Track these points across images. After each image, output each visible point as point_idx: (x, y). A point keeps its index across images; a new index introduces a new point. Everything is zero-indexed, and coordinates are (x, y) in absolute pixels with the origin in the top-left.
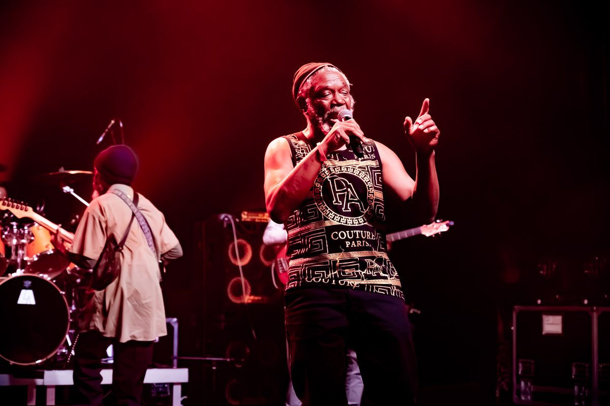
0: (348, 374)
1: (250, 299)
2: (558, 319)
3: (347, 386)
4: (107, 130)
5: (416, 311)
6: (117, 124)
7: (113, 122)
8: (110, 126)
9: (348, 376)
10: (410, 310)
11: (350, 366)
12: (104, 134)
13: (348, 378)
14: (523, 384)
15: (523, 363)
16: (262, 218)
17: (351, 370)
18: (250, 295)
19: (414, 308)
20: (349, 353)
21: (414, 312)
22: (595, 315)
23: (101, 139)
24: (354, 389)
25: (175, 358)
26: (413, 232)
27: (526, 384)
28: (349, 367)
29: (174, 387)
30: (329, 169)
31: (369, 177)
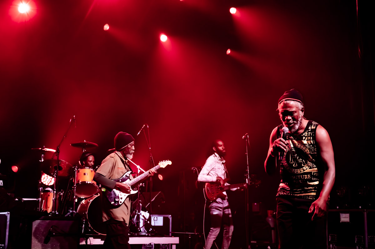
2: (348, 215)
4: (141, 129)
6: (146, 126)
7: (144, 125)
8: (143, 128)
10: (273, 213)
12: (140, 131)
14: (331, 246)
15: (331, 236)
22: (365, 213)
23: (139, 133)
25: (171, 233)
27: (333, 246)
29: (173, 245)
30: (290, 145)
31: (307, 149)
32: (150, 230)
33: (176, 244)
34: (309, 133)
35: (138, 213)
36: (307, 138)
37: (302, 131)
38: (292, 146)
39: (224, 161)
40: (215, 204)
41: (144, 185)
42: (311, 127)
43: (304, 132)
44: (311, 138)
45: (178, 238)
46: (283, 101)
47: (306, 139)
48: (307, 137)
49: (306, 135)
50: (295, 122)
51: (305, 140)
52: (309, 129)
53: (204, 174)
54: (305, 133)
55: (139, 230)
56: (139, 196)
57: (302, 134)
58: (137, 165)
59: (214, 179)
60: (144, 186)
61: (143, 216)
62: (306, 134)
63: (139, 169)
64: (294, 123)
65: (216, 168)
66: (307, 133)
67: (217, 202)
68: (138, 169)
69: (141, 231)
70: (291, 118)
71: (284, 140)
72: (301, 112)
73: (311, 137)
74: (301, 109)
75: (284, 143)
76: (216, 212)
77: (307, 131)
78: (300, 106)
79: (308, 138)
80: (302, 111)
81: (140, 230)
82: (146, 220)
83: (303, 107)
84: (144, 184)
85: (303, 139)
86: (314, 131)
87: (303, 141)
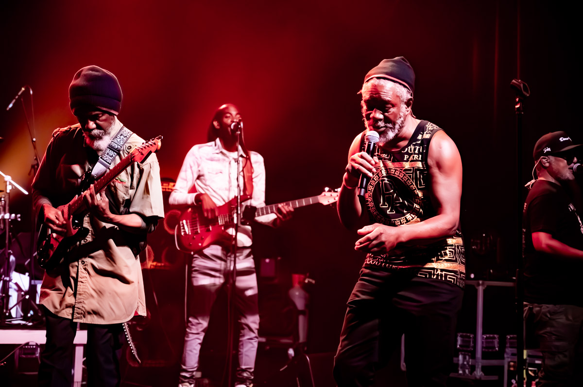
0: (241, 339)
1: (153, 265)
3: (240, 351)
4: (17, 97)
5: (311, 280)
6: (27, 91)
7: (23, 89)
8: (20, 94)
9: (241, 341)
10: (305, 280)
11: (242, 331)
12: (14, 101)
13: (241, 343)
16: (167, 187)
17: (244, 336)
18: (153, 262)
19: (309, 278)
20: (240, 319)
21: (309, 281)
22: (481, 289)
23: (11, 106)
24: (247, 353)
26: (311, 201)
28: (241, 333)
29: (77, 348)
30: (381, 171)
31: (411, 181)
32: (29, 315)
34: (418, 147)
35: (5, 278)
36: (411, 157)
37: (403, 144)
38: (384, 173)
41: (19, 217)
42: (423, 134)
43: (409, 145)
44: (419, 158)
46: (372, 78)
47: (410, 160)
48: (412, 154)
49: (411, 151)
50: (390, 125)
51: (407, 161)
52: (419, 140)
54: (409, 147)
55: (7, 314)
56: (7, 242)
57: (404, 149)
58: (6, 174)
60: (19, 219)
61: (16, 284)
62: (411, 149)
63: (10, 184)
64: (386, 127)
66: (413, 148)
68: (8, 183)
69: (10, 316)
70: (381, 116)
71: (368, 157)
72: (404, 106)
73: (420, 156)
74: (405, 101)
75: (369, 162)
77: (415, 143)
78: (405, 93)
79: (413, 157)
80: (408, 103)
81: (10, 314)
82: (23, 293)
83: (410, 97)
84: (19, 215)
85: (405, 159)
86: (426, 143)
87: (404, 163)
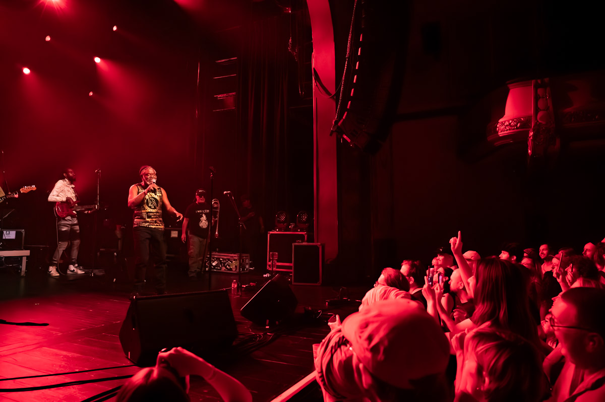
25: (23, 246)
29: (23, 258)
33: (27, 257)
39: (73, 186)
40: (63, 222)
45: (29, 251)
53: (53, 195)
59: (64, 199)
65: (66, 190)
67: (66, 220)
76: (64, 229)
